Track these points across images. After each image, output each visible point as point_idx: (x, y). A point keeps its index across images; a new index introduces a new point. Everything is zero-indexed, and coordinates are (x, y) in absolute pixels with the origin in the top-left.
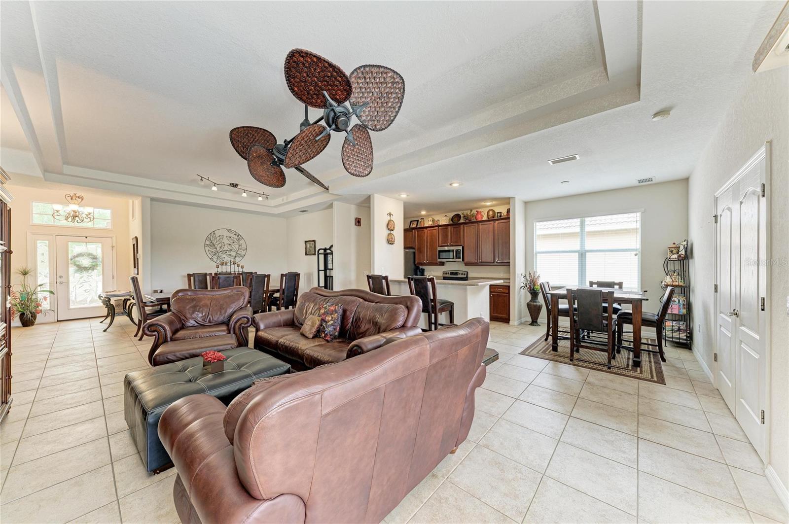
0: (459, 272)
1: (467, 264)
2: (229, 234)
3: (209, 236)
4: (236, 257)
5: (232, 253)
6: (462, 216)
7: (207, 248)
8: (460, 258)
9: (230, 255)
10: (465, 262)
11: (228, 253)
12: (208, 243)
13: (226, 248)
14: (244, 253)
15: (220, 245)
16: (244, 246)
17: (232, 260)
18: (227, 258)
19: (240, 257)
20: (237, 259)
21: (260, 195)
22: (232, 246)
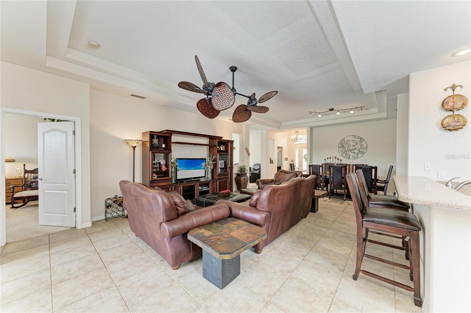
2: (354, 139)
3: (341, 142)
4: (358, 153)
5: (355, 151)
7: (340, 149)
9: (354, 152)
11: (353, 151)
12: (340, 145)
13: (352, 148)
14: (365, 151)
15: (347, 147)
16: (365, 146)
17: (355, 155)
18: (352, 154)
19: (361, 153)
20: (360, 155)
21: (351, 109)
22: (356, 146)
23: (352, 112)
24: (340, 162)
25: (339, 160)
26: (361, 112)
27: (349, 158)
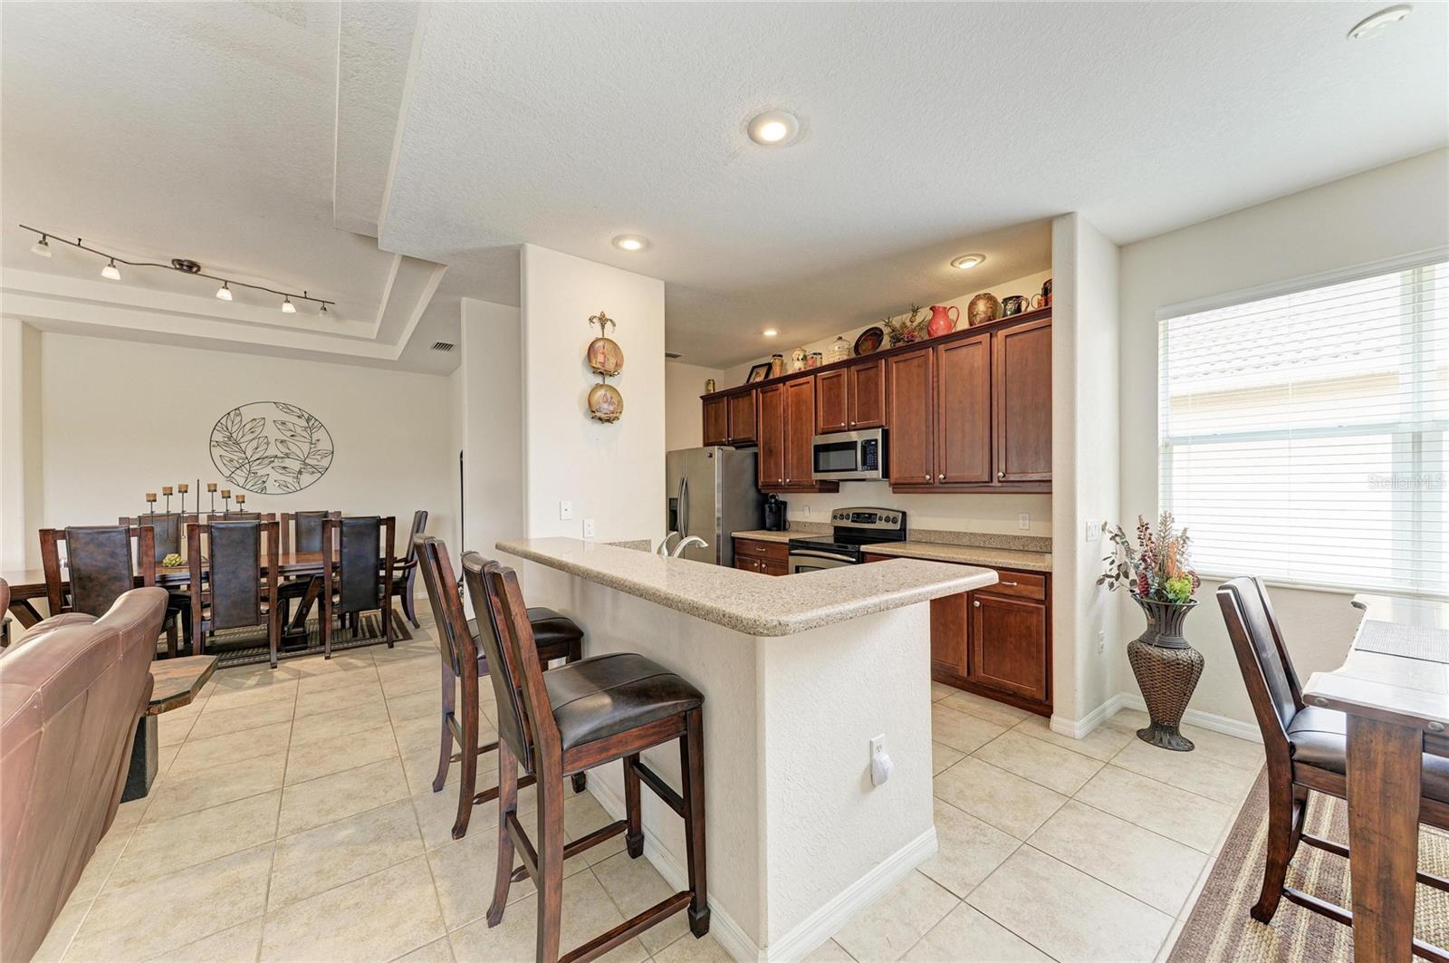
0: (879, 513)
1: (899, 487)
2: (285, 417)
3: (223, 421)
4: (300, 472)
5: (287, 463)
6: (886, 330)
7: (217, 452)
8: (876, 469)
9: (284, 468)
10: (893, 481)
11: (277, 463)
12: (218, 437)
13: (272, 451)
14: (325, 463)
15: (254, 444)
16: (325, 445)
17: (290, 480)
18: (274, 475)
19: (313, 472)
20: (306, 478)
21: (287, 298)
22: (290, 445)
23: (288, 308)
24: (234, 507)
25: (232, 500)
26: (322, 322)
27: (263, 490)
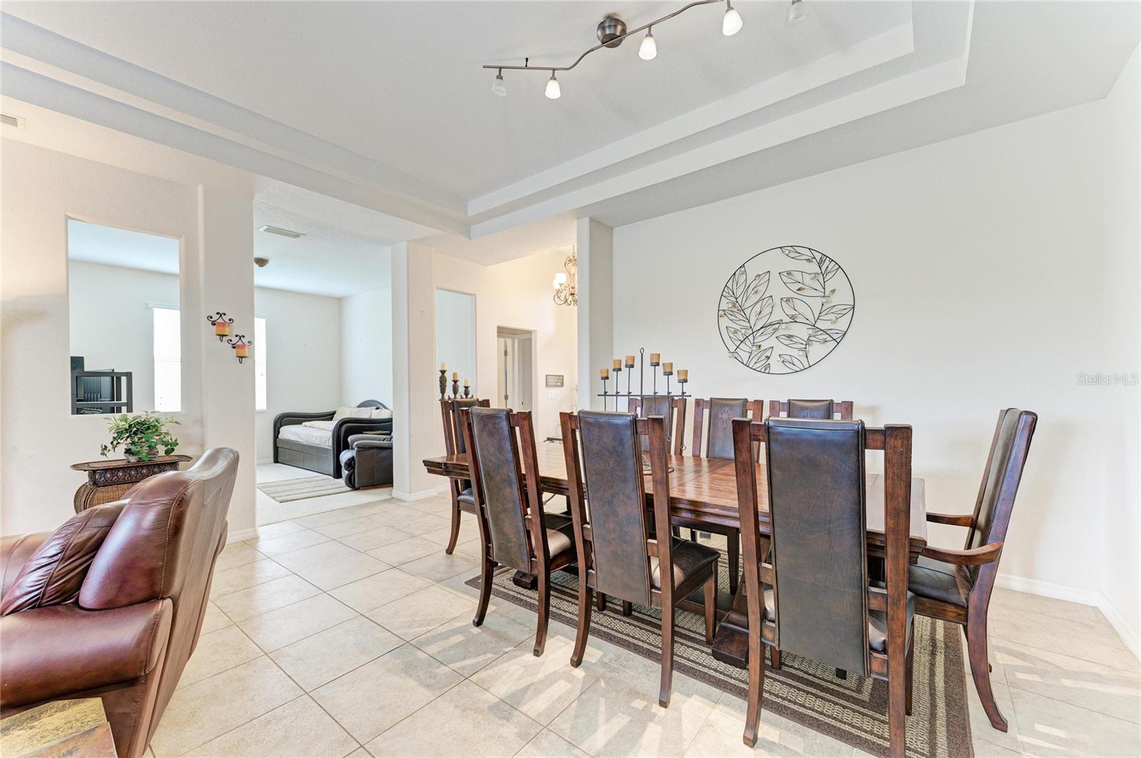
2: (791, 265)
3: (730, 285)
4: (809, 342)
5: (795, 329)
7: (725, 322)
9: (789, 337)
11: (782, 331)
12: (725, 305)
13: (778, 315)
14: (842, 324)
15: (757, 309)
16: (843, 297)
17: (795, 353)
18: (780, 348)
19: (826, 341)
20: (817, 351)
22: (798, 304)
23: (732, 22)
24: (676, 389)
25: (674, 378)
27: (766, 369)
